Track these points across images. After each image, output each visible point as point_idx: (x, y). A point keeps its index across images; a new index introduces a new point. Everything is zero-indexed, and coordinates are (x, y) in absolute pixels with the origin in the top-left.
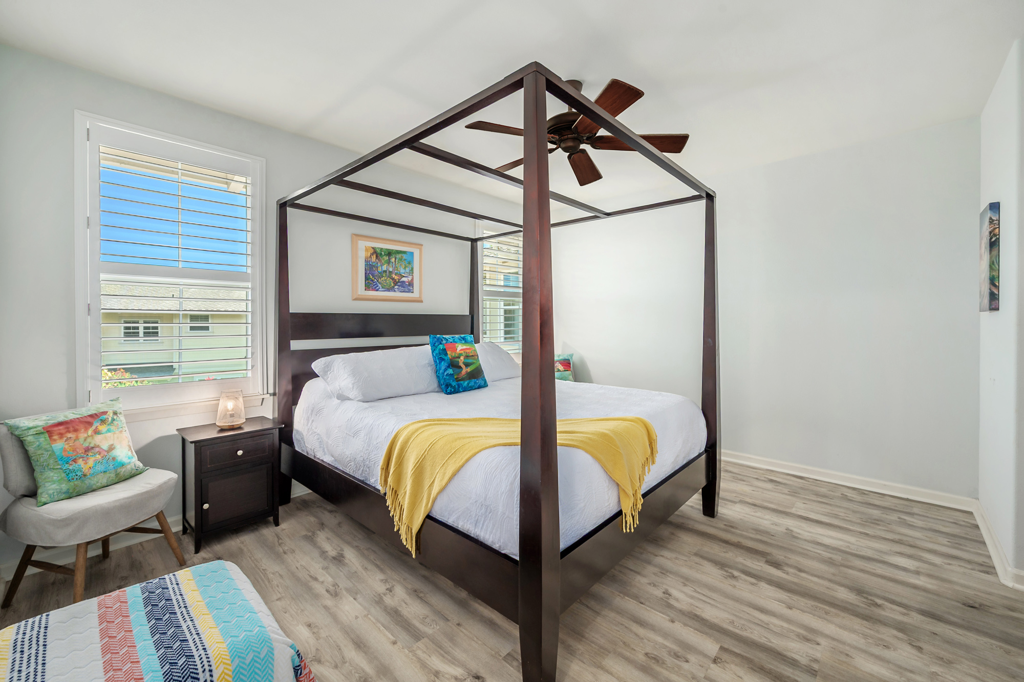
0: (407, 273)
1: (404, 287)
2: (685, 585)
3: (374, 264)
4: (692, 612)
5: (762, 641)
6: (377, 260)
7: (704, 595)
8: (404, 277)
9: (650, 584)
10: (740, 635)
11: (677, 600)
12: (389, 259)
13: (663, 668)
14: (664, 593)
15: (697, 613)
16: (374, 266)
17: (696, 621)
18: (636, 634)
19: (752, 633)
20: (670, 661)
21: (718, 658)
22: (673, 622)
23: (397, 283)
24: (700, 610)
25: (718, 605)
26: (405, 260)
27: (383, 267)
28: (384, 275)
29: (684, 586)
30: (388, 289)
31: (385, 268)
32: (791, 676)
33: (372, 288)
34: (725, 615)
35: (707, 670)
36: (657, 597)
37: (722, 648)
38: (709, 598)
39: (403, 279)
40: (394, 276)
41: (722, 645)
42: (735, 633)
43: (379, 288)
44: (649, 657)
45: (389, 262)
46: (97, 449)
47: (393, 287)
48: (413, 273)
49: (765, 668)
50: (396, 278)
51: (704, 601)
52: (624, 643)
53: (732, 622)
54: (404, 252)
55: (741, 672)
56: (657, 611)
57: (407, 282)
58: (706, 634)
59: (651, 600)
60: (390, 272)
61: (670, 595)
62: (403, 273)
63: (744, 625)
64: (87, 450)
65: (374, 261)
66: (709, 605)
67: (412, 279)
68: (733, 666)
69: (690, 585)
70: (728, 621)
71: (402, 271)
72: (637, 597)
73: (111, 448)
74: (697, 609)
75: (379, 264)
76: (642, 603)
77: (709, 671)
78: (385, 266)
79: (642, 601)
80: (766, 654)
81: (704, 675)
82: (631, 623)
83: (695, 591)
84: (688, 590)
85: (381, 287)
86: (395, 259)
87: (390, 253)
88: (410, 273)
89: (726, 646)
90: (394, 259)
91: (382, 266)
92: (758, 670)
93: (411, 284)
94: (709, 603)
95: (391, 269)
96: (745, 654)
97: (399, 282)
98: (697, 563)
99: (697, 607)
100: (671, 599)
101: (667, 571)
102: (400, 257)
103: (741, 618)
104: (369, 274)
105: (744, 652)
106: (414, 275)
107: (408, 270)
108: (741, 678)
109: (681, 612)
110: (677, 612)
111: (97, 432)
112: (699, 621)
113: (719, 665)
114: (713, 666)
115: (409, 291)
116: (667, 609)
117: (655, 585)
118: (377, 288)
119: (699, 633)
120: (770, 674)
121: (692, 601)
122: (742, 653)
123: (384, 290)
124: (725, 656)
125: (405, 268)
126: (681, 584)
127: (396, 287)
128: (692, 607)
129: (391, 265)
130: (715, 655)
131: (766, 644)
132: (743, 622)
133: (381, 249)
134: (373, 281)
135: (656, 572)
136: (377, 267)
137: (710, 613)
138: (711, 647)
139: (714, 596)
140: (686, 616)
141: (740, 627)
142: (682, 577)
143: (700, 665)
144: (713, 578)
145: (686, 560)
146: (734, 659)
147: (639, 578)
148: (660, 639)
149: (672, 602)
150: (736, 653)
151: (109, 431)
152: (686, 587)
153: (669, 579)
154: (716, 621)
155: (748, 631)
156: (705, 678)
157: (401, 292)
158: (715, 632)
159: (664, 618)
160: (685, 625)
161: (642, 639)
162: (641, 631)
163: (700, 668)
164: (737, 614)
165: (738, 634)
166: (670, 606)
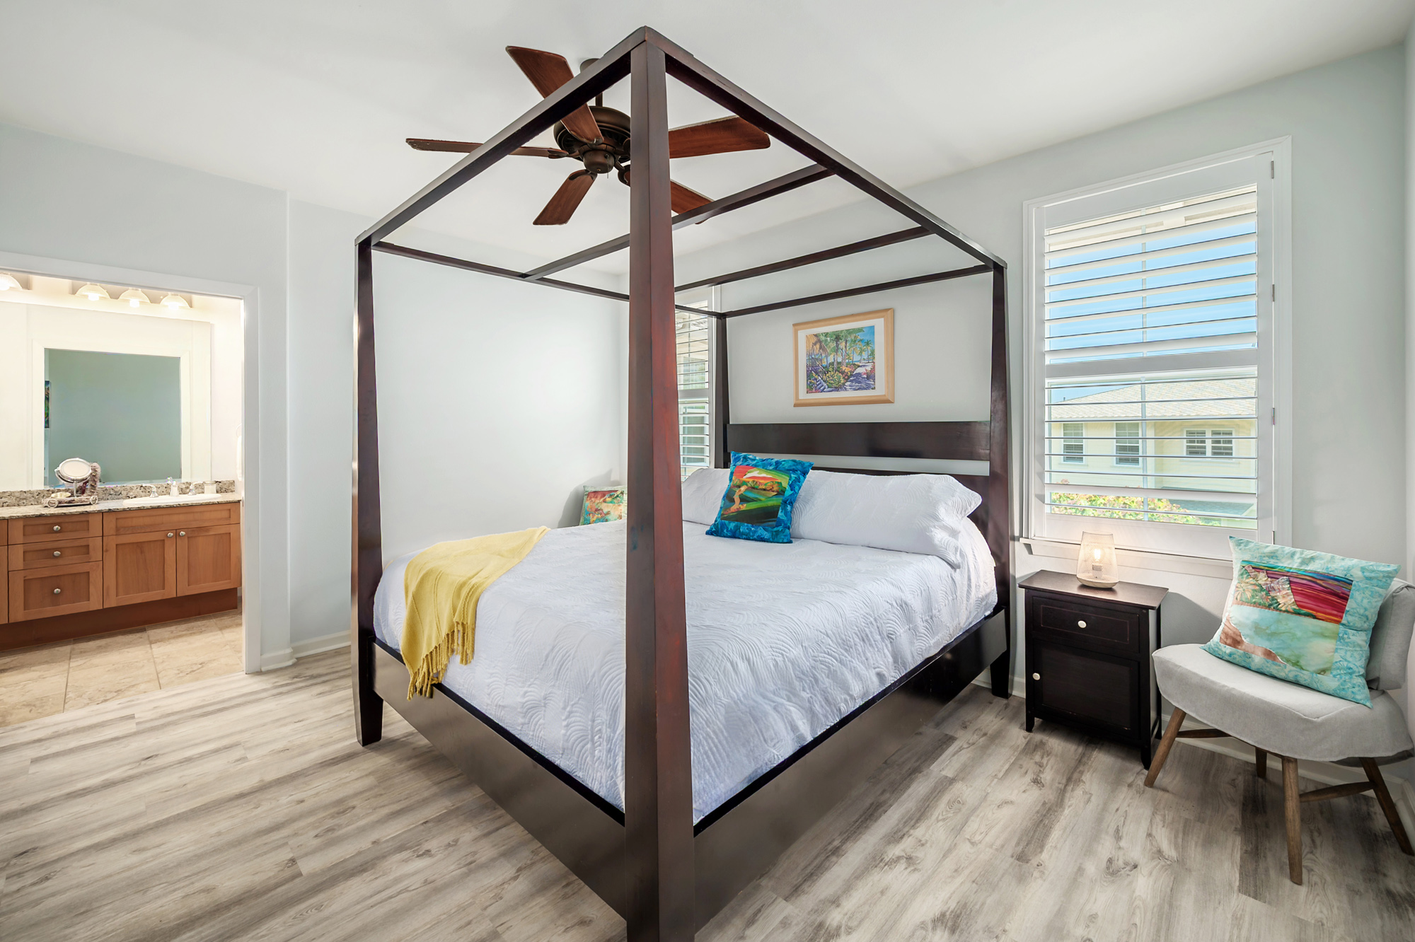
0: (864, 359)
1: (860, 382)
2: (426, 882)
3: (817, 357)
4: (372, 869)
5: (264, 927)
6: (821, 351)
7: (391, 897)
8: (859, 366)
9: (456, 841)
10: (295, 906)
11: (406, 861)
12: (837, 346)
13: (328, 815)
14: (429, 851)
15: (366, 873)
16: (817, 359)
17: (357, 867)
18: (384, 806)
19: (284, 923)
20: (331, 823)
21: (292, 865)
22: (374, 843)
23: (849, 378)
24: (369, 879)
25: (358, 907)
26: (861, 340)
27: (829, 358)
28: (830, 369)
29: (426, 880)
30: (836, 388)
31: (831, 359)
32: (200, 929)
33: (816, 390)
34: (335, 907)
35: (291, 849)
36: (427, 841)
37: (300, 874)
38: (381, 902)
39: (859, 370)
40: (844, 368)
41: (302, 878)
42: (304, 902)
43: (825, 388)
44: (349, 808)
45: (837, 350)
46: (601, 511)
47: (844, 384)
48: (874, 358)
49: (236, 905)
50: (847, 370)
51: (380, 892)
52: (381, 795)
53: (319, 908)
54: (860, 330)
55: (258, 879)
56: (403, 833)
57: (865, 374)
58: (330, 869)
59: (424, 833)
60: (839, 363)
61: (418, 856)
62: (858, 361)
63: (303, 920)
64: (597, 510)
65: (817, 352)
66: (369, 894)
67: (873, 369)
68: (272, 874)
69: (422, 889)
70: (326, 903)
71: (856, 358)
72: (439, 821)
73: (608, 513)
74: (373, 877)
75: (823, 355)
76: (425, 823)
77: (289, 850)
78: (832, 356)
79: (429, 825)
80: (248, 919)
81: (289, 843)
82: (402, 806)
83: (406, 890)
84: (416, 882)
85: (827, 387)
86: (846, 343)
87: (837, 337)
88: (868, 359)
89: (297, 880)
90: (844, 344)
91: (827, 357)
92: (243, 897)
93: (871, 376)
94: (371, 896)
95: (840, 360)
96: (270, 895)
97: (852, 375)
98: (469, 923)
99: (376, 878)
100: (411, 854)
101: (470, 872)
102: (853, 338)
103: (316, 924)
104: (811, 371)
105: (272, 896)
106: (876, 361)
107: (865, 355)
108: (254, 874)
109: (384, 857)
110: (385, 852)
111: (604, 501)
112: (353, 870)
113: (286, 862)
114: (291, 855)
115: (868, 387)
116: (398, 844)
117: (449, 845)
118: (822, 388)
119: (338, 861)
120: (226, 907)
121: (391, 877)
122: (273, 893)
123: (831, 389)
124: (288, 873)
125: (860, 354)
126: (433, 878)
127: (848, 383)
128: (381, 873)
129: (839, 353)
130: (299, 864)
131: (257, 929)
132: (307, 923)
133: (826, 335)
134: (816, 379)
135: (476, 856)
136: (821, 360)
137: (355, 889)
138: (308, 866)
139: (380, 911)
140: (374, 859)
141: (305, 913)
142: (447, 886)
143: (301, 845)
144: (416, 930)
145: (485, 908)
146: (275, 881)
147: (476, 833)
148: (362, 823)
149: (405, 854)
150: (279, 886)
151: (611, 502)
152: (422, 881)
153: (452, 867)
154: (337, 889)
155: (290, 920)
156: (287, 843)
157: (855, 390)
158: (325, 879)
159: (386, 837)
160: (359, 853)
161: (375, 809)
162: (386, 811)
163: (300, 844)
164: (325, 924)
165: (298, 904)
166: (401, 848)
